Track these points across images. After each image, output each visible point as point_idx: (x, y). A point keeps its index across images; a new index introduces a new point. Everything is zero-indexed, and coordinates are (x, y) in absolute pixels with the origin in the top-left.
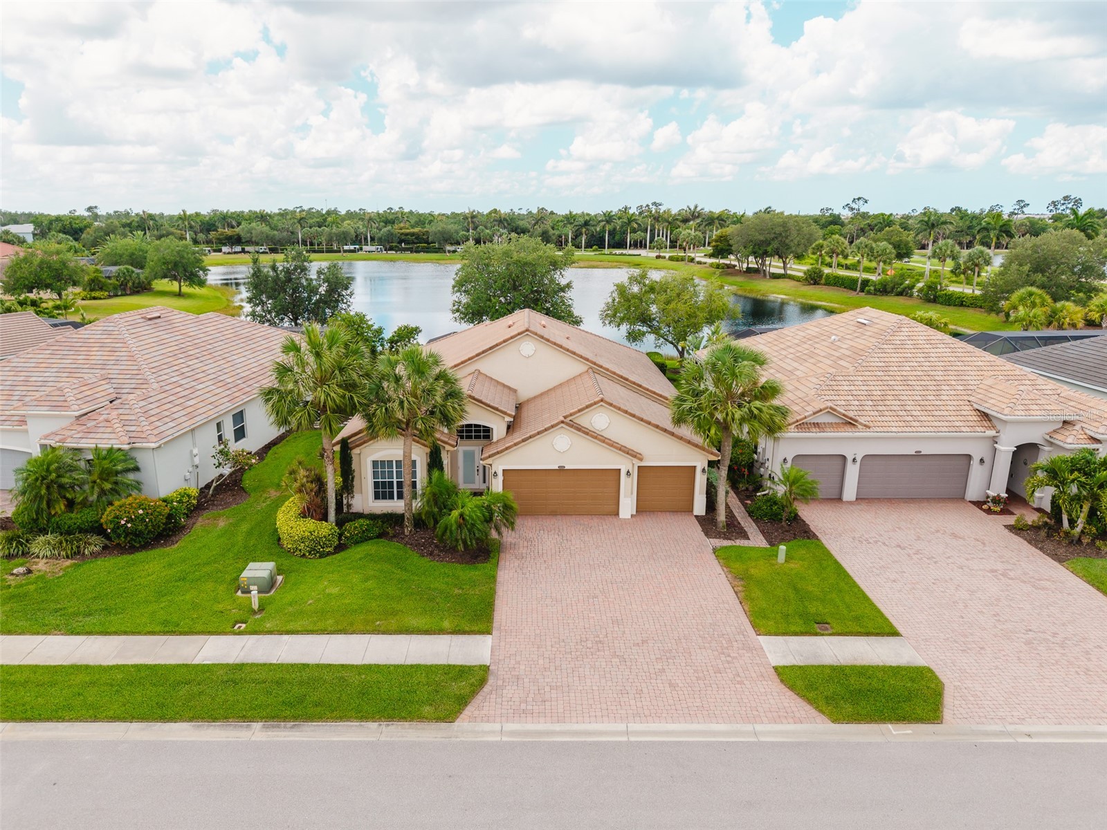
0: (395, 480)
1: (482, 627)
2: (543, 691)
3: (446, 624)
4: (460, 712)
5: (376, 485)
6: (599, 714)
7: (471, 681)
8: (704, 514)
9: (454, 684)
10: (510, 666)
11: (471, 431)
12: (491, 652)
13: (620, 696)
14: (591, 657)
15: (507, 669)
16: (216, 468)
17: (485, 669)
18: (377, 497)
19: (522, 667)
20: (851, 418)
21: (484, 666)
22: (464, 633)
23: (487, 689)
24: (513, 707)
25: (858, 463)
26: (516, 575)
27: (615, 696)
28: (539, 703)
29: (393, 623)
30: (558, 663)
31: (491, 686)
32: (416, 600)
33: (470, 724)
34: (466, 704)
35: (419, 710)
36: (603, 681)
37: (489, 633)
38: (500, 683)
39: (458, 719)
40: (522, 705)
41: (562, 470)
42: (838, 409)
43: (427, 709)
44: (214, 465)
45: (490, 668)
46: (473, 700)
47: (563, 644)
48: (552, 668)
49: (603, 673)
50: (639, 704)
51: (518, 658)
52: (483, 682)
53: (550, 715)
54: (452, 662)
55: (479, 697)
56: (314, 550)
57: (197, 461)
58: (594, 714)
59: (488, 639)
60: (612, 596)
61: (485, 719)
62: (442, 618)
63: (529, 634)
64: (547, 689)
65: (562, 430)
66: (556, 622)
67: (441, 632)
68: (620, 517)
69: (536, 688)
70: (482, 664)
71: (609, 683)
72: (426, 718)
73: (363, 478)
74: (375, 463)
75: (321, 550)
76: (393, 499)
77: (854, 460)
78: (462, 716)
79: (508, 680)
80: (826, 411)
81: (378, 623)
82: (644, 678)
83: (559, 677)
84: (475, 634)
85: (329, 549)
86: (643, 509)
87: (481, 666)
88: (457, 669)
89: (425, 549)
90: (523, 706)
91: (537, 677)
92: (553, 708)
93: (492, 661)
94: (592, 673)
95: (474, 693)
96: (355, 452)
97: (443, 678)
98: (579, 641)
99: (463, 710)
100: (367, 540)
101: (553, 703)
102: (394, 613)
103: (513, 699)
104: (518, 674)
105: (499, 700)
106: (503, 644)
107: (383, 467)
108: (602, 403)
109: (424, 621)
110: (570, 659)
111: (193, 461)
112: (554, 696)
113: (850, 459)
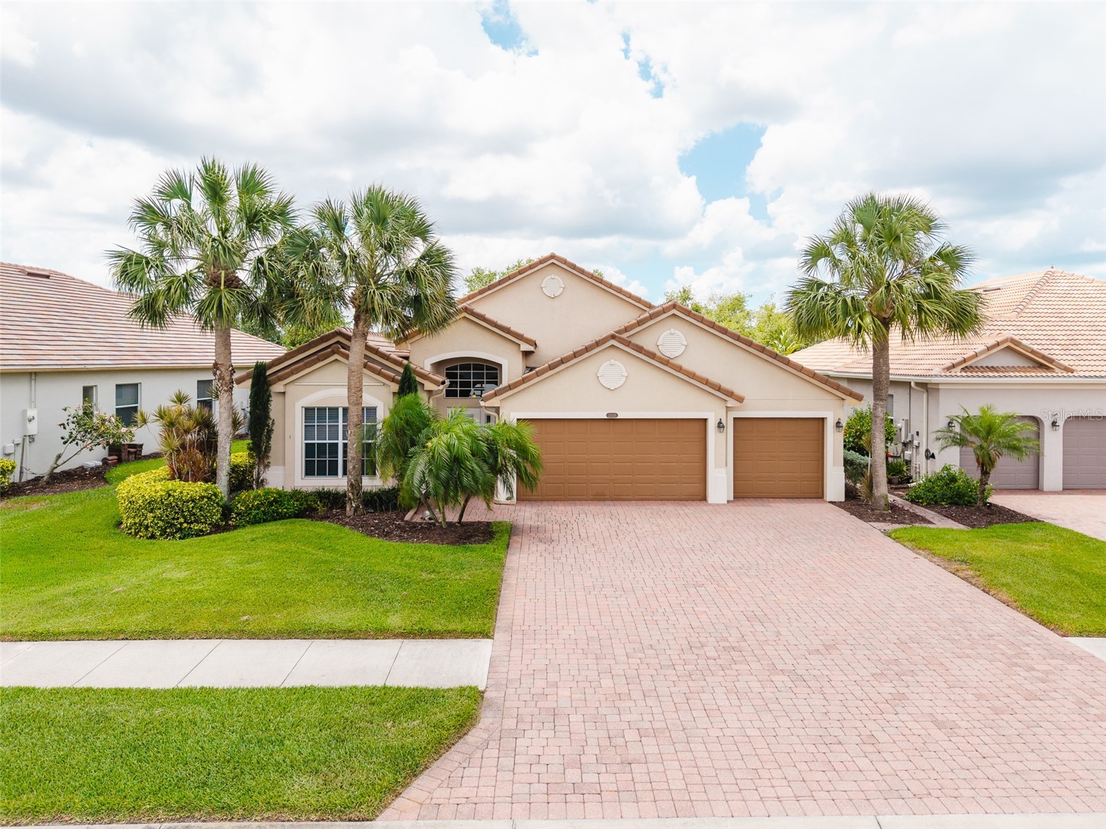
0: (340, 442)
1: (471, 624)
2: (620, 741)
3: (395, 621)
4: (394, 791)
5: (309, 449)
6: (785, 792)
7: (434, 719)
8: (844, 500)
9: (389, 725)
10: (533, 691)
11: (468, 376)
12: (490, 666)
13: (823, 748)
14: (722, 673)
15: (528, 697)
16: (65, 443)
17: (475, 696)
18: (309, 471)
19: (563, 693)
20: (1043, 357)
21: (474, 689)
22: (432, 635)
23: (475, 736)
24: (545, 778)
25: (1061, 429)
26: (541, 560)
27: (812, 748)
28: (615, 768)
29: (279, 620)
30: (647, 684)
31: (486, 730)
32: (339, 586)
33: (421, 822)
34: (415, 772)
35: (275, 785)
36: (767, 717)
37: (486, 635)
38: (510, 723)
39: (388, 812)
40: (569, 772)
41: (612, 420)
42: (1024, 342)
43: (301, 787)
44: (63, 438)
45: (486, 695)
46: (436, 764)
47: (652, 652)
48: (637, 694)
49: (760, 702)
50: (884, 768)
51: (553, 677)
52: (464, 723)
53: (649, 796)
54: (393, 682)
55: (453, 757)
56: (173, 525)
57: (32, 429)
58: (769, 792)
59: (484, 647)
60: (731, 584)
61: (465, 809)
62: (387, 611)
63: (573, 637)
64: (631, 735)
65: (612, 352)
66: (628, 618)
67: (382, 633)
68: (709, 502)
69: (603, 734)
70: (465, 683)
71: (784, 722)
72: (293, 809)
73: (287, 437)
74: (309, 411)
75: (185, 525)
76: (337, 474)
77: (1054, 424)
78: (399, 802)
79: (529, 719)
80: (1006, 345)
81: (245, 618)
82: (866, 711)
83: (655, 710)
84: (457, 638)
85: (201, 526)
86: (743, 493)
87: (462, 689)
88: (404, 696)
89: (376, 529)
90: (573, 775)
91: (602, 711)
92: (654, 777)
93: (491, 682)
94: (736, 702)
95: (440, 746)
96: (277, 388)
97: (362, 711)
98: (686, 647)
99: (406, 786)
100: (275, 520)
101: (652, 767)
102: (285, 604)
103: (544, 760)
104: (555, 706)
105: (507, 762)
106: (516, 653)
107: (321, 418)
108: (674, 311)
109: (347, 615)
110: (675, 678)
111: (25, 427)
112: (651, 749)
113: (1047, 424)
